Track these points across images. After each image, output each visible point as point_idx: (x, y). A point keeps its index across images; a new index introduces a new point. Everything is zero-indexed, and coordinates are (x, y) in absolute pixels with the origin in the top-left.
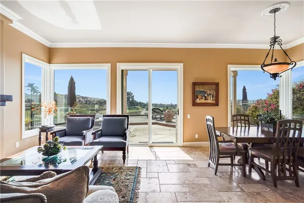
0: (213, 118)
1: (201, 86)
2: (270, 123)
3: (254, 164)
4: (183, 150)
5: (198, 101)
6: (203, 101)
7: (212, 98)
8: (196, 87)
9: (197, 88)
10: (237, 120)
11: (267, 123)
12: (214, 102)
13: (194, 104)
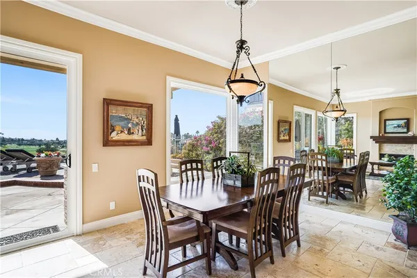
0: (156, 175)
1: (120, 108)
2: (236, 173)
3: (219, 245)
4: (82, 244)
5: (114, 136)
6: (124, 136)
7: (140, 131)
8: (111, 107)
9: (115, 111)
10: (187, 170)
11: (232, 173)
12: (144, 138)
13: (107, 142)
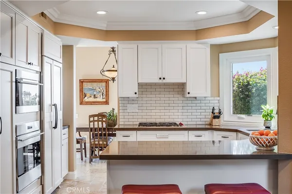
5: (86, 99)
6: (92, 99)
8: (84, 84)
13: (81, 103)
